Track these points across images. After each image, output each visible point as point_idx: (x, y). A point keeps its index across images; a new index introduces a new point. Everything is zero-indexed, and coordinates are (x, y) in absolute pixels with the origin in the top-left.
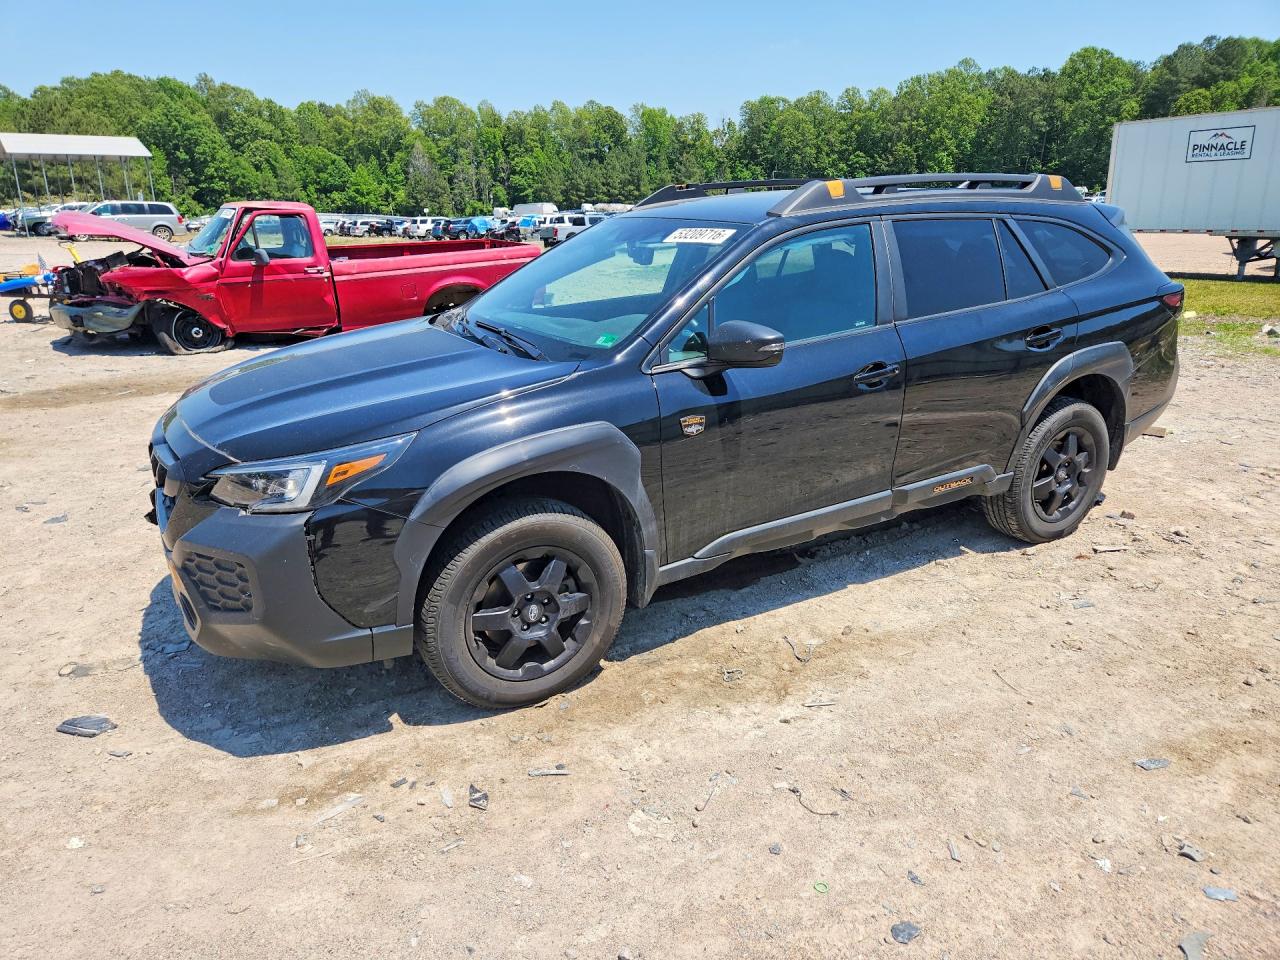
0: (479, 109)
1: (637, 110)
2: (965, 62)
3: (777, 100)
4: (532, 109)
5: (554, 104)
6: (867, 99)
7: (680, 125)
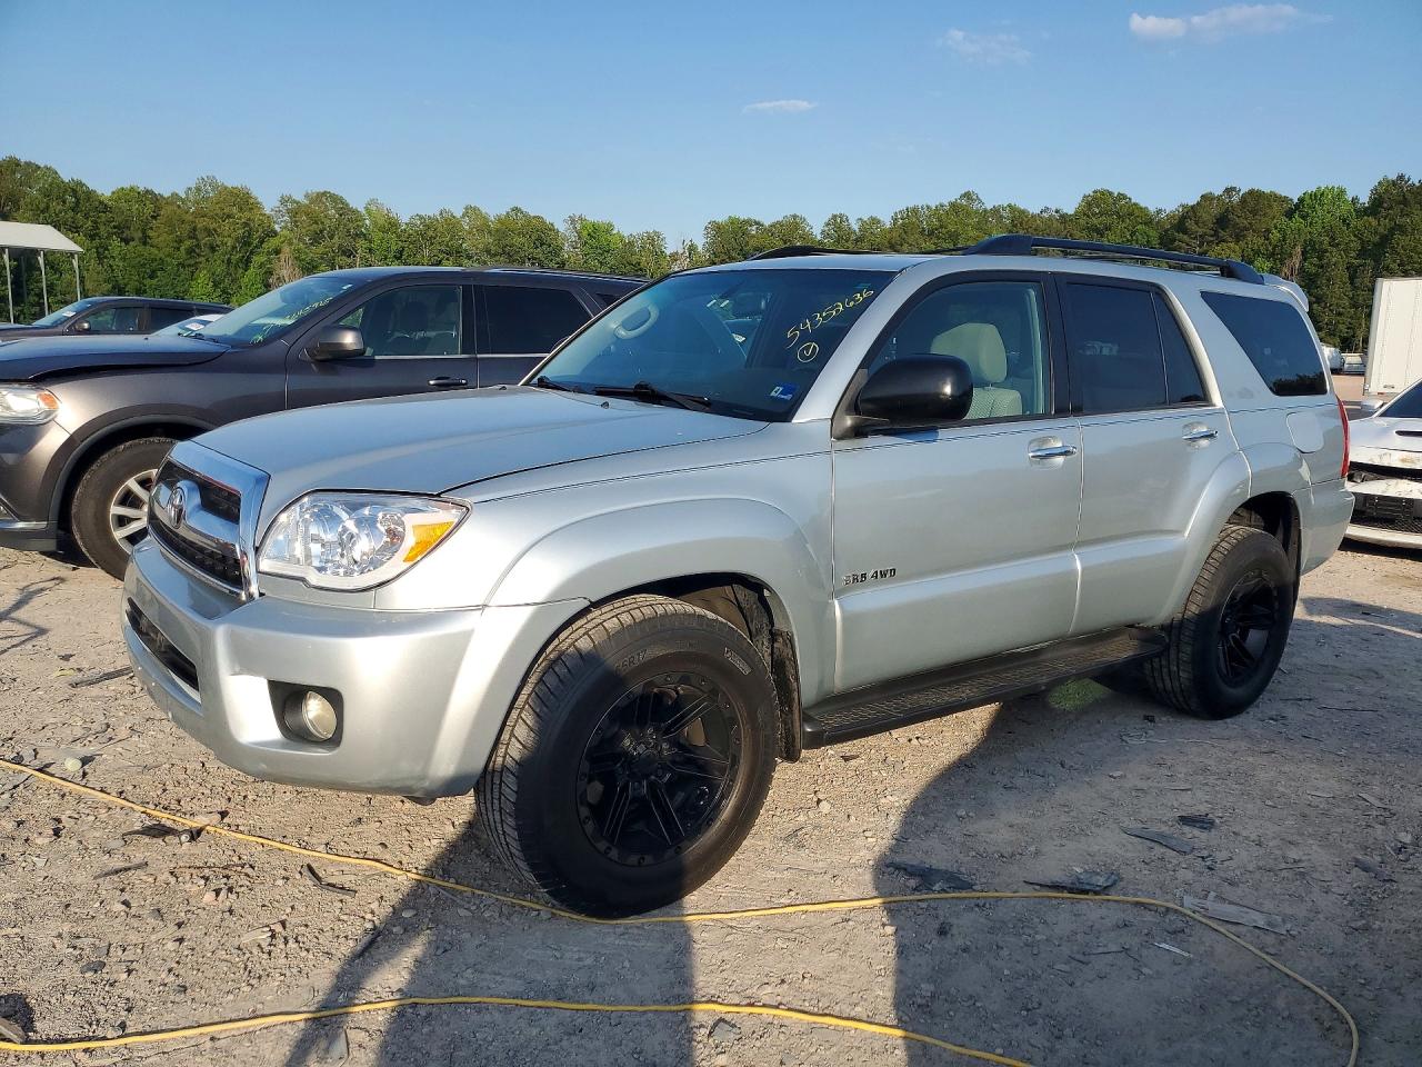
0: (367, 209)
1: (573, 221)
2: (967, 195)
3: (749, 222)
4: (438, 213)
5: (466, 208)
6: (856, 227)
7: (631, 244)
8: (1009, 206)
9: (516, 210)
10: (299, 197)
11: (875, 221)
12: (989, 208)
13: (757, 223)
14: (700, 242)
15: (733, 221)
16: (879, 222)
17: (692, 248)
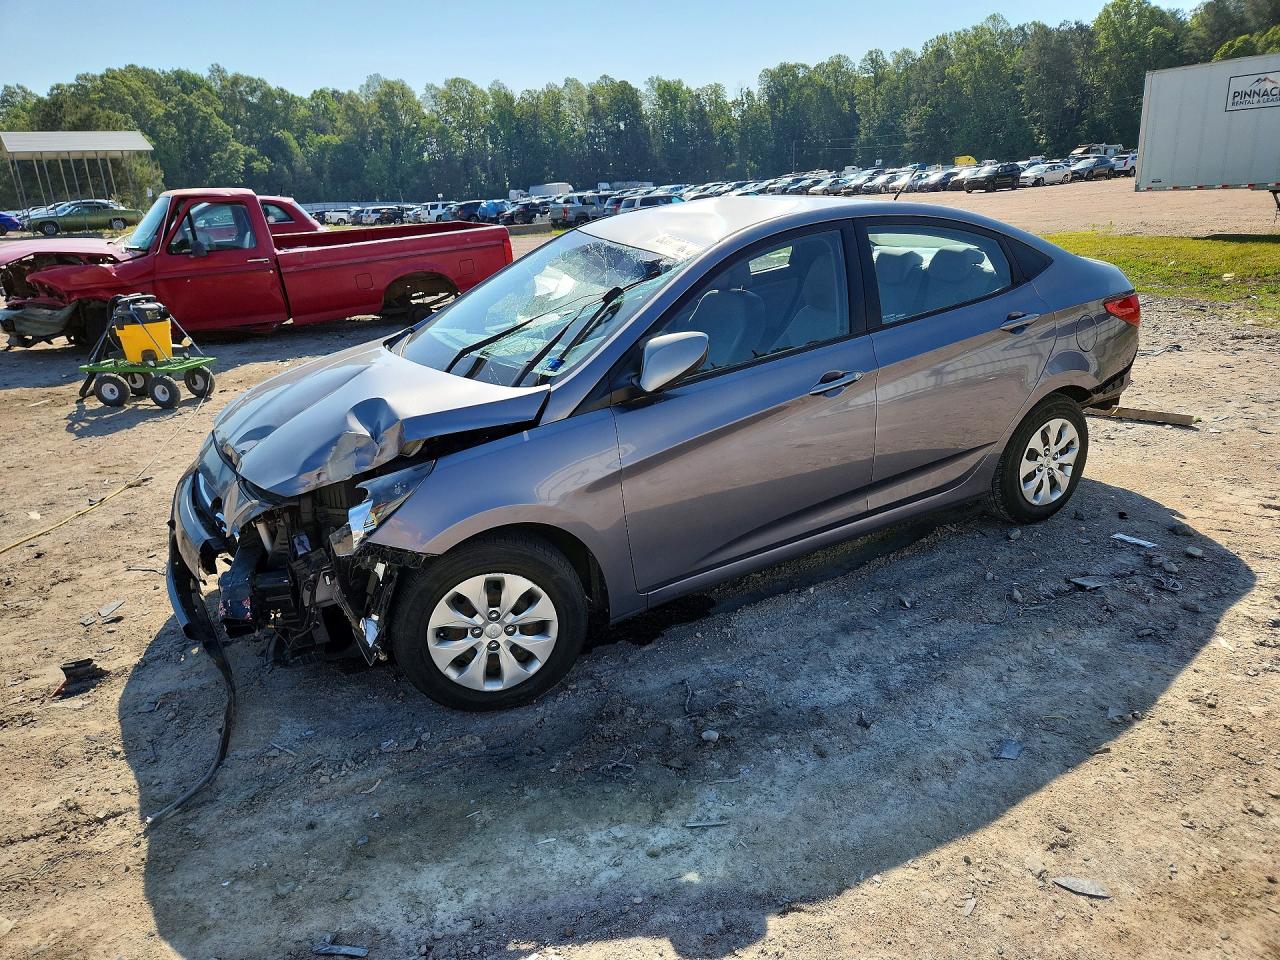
0: (491, 89)
1: (653, 83)
2: (994, 18)
3: (797, 66)
7: (697, 96)
8: (1034, 23)
9: (605, 77)
10: (441, 85)
11: (907, 52)
12: (1013, 28)
13: (804, 66)
14: (756, 88)
15: (783, 67)
16: (910, 52)
17: (749, 94)
